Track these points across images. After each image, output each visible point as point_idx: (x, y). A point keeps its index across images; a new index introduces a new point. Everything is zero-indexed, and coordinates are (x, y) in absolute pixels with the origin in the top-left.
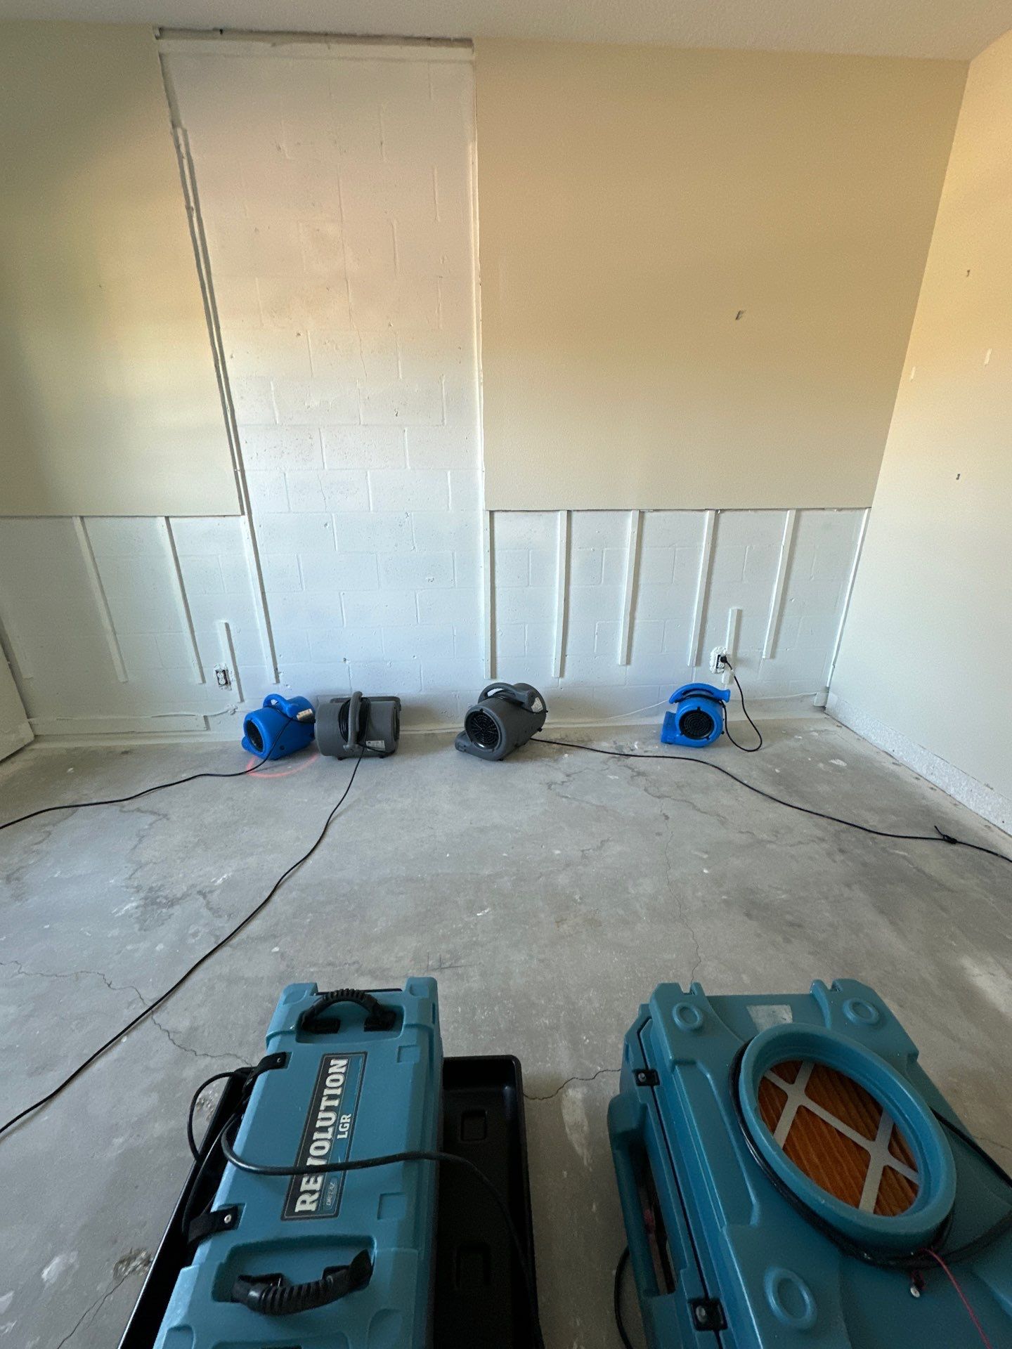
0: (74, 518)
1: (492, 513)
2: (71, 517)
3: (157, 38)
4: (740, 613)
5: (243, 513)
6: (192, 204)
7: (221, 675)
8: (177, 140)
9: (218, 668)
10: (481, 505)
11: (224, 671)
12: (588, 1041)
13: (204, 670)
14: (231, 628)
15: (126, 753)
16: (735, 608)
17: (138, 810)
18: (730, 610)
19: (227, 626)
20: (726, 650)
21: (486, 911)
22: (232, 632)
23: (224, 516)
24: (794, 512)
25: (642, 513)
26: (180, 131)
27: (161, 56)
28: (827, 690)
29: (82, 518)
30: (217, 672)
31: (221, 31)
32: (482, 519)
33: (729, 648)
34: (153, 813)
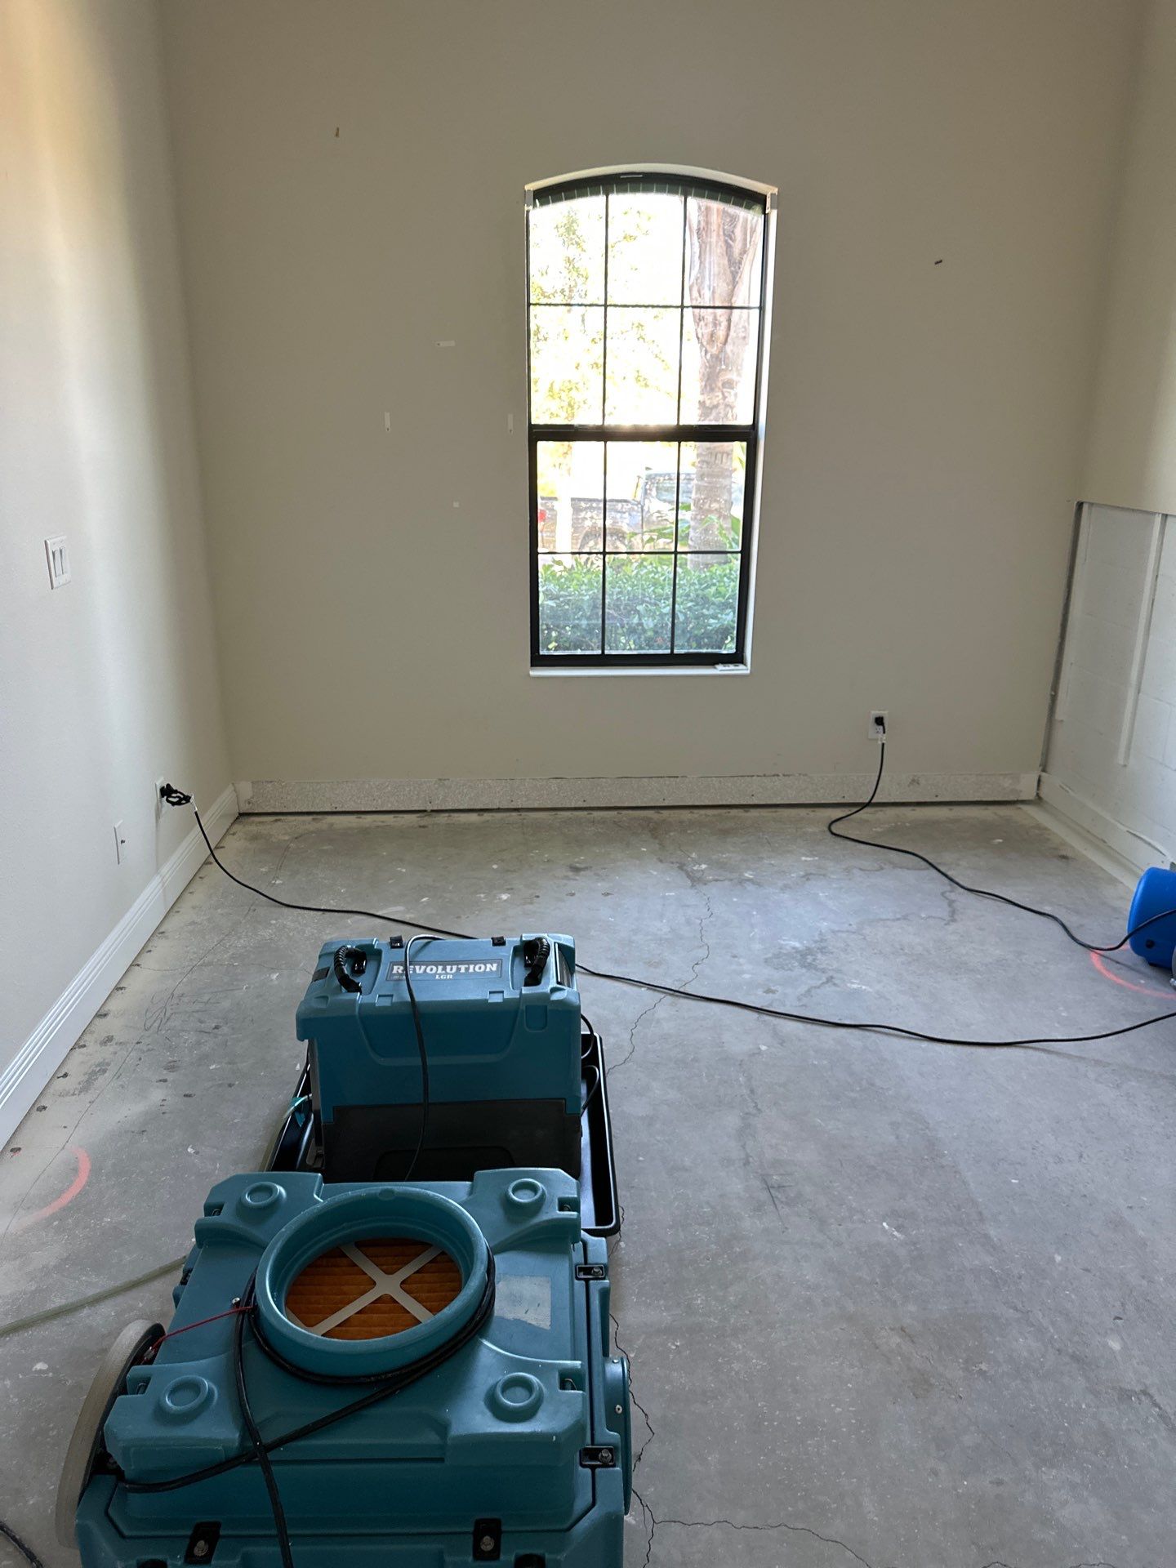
0: (1157, 515)
2: (1152, 514)
12: (674, 1347)
15: (1064, 857)
17: (951, 903)
21: (896, 1233)
29: (1165, 516)
34: (953, 912)
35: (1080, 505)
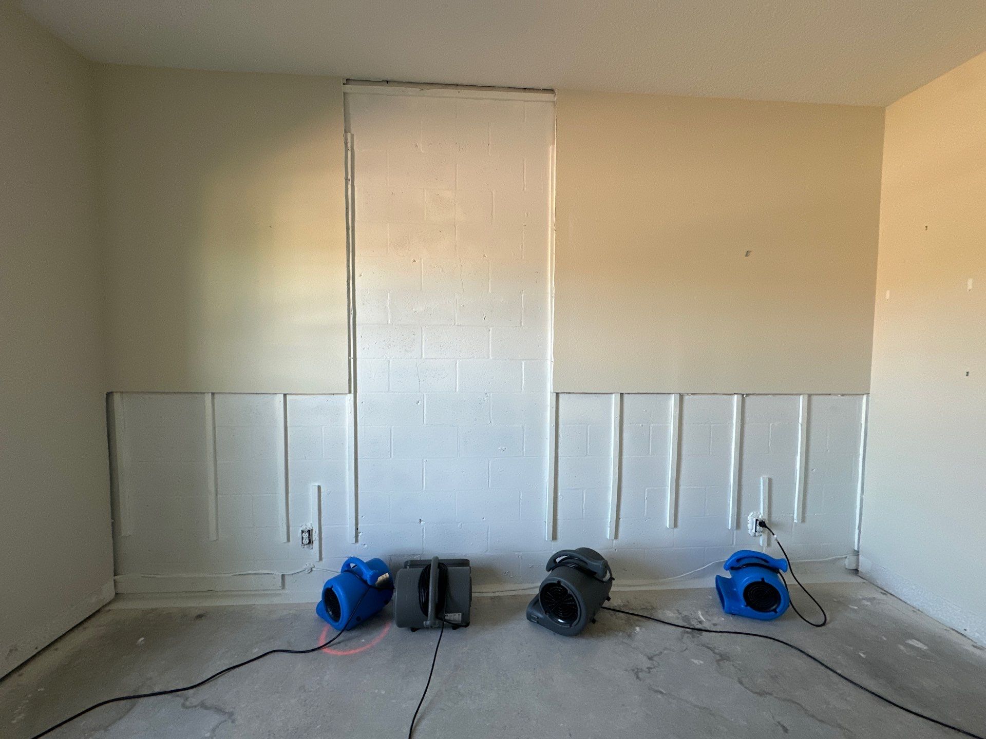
0: (206, 394)
1: (557, 394)
2: (204, 393)
3: (344, 84)
4: (770, 480)
5: (350, 392)
6: (350, 177)
7: (306, 535)
8: (346, 139)
9: (304, 528)
10: (549, 388)
11: (309, 531)
13: (291, 529)
14: (322, 490)
15: (200, 617)
16: (766, 477)
17: (203, 705)
18: (761, 478)
19: (319, 487)
20: (762, 515)
22: (322, 494)
23: (333, 394)
24: (806, 396)
25: (681, 396)
26: (349, 135)
27: (344, 93)
28: (857, 553)
29: (213, 394)
30: (303, 532)
31: (387, 82)
32: (549, 399)
33: (764, 513)
34: (219, 710)
35: (109, 395)
